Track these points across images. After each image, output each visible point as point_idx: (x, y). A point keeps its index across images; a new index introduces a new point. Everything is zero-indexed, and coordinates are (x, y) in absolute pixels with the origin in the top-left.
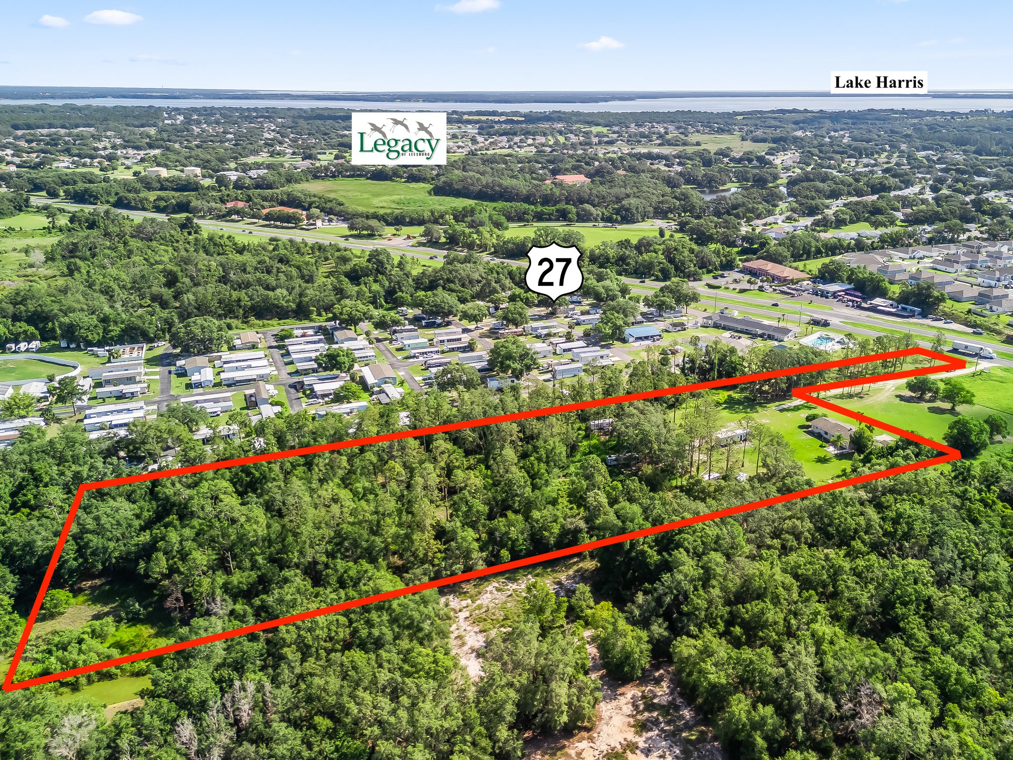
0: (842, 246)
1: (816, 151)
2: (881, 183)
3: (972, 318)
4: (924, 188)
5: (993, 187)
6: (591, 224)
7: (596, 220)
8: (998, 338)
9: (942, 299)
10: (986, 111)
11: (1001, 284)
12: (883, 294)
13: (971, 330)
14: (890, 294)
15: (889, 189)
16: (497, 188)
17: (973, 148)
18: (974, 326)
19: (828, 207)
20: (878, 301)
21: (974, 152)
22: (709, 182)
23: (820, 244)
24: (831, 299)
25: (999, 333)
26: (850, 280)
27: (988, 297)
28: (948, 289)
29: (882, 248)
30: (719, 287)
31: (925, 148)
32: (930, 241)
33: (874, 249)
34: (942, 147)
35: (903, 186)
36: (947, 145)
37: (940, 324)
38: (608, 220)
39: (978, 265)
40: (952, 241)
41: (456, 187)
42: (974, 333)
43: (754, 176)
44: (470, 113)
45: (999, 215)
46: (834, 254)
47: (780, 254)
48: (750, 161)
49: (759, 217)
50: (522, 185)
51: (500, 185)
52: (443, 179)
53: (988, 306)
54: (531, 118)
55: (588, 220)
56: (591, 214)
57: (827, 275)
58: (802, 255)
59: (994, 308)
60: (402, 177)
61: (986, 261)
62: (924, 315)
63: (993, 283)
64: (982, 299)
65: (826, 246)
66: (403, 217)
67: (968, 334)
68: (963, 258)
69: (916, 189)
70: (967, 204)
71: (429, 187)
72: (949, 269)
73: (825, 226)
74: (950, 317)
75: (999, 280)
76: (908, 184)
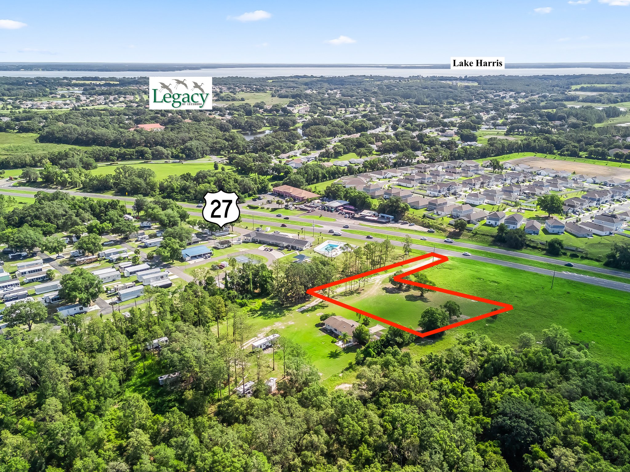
0: (339, 172)
1: (319, 103)
2: (361, 125)
3: (426, 220)
4: (387, 128)
5: (429, 125)
6: (163, 161)
7: (167, 158)
8: (444, 234)
9: (406, 209)
10: (418, 76)
11: (441, 194)
12: (368, 206)
13: (426, 230)
14: (373, 207)
15: (366, 129)
16: (90, 136)
17: (414, 100)
18: (428, 226)
19: (329, 143)
20: (365, 212)
21: (415, 103)
22: (250, 127)
23: (324, 171)
24: (334, 213)
25: (444, 231)
26: (346, 197)
27: (435, 205)
28: (410, 200)
29: (365, 171)
30: (257, 208)
31: (386, 101)
32: (395, 165)
33: (360, 173)
34: (396, 99)
35: (375, 126)
36: (398, 98)
37: (406, 226)
38: (176, 157)
39: (426, 181)
40: (408, 164)
41: (58, 135)
42: (429, 231)
43: (280, 122)
44: (77, 79)
45: (434, 145)
46: (334, 178)
47: (298, 181)
48: (277, 111)
49: (284, 152)
50: (110, 133)
51: (93, 133)
52: (46, 129)
53: (435, 211)
54: (124, 82)
55: (161, 158)
56: (163, 154)
57: (331, 195)
58: (313, 180)
59: (439, 213)
60: (14, 129)
61: (430, 178)
62: (396, 221)
63: (436, 194)
64: (431, 207)
65: (328, 172)
66: (8, 162)
67: (425, 232)
68: (417, 177)
69: (383, 128)
70: (415, 138)
71: (36, 135)
72: (408, 185)
73: (328, 157)
74: (412, 221)
75: (440, 192)
76: (378, 125)
